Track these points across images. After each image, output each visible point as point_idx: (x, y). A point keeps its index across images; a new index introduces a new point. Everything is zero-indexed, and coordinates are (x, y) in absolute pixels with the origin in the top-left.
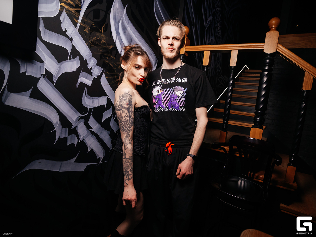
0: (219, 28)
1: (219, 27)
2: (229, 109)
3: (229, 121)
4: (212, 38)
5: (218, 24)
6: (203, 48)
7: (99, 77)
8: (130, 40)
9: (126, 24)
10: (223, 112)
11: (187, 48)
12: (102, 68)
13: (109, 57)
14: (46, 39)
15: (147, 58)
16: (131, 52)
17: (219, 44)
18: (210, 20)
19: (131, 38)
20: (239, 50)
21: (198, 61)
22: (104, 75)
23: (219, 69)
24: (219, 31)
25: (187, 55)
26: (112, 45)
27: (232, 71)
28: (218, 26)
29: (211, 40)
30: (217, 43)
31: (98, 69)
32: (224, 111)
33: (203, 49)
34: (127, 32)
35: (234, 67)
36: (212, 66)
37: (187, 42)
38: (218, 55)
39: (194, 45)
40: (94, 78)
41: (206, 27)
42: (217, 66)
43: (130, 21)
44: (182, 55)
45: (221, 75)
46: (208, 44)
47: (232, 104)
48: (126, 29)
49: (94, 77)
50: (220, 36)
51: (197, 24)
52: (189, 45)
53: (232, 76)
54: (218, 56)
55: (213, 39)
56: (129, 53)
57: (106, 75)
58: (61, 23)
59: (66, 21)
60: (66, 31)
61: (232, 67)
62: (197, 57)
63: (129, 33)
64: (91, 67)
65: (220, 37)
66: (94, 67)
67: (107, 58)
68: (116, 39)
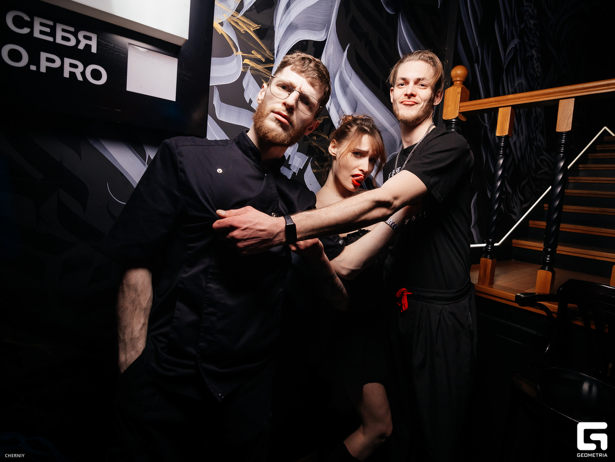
0: (535, 58)
1: (536, 56)
2: (558, 221)
3: (559, 248)
4: (520, 81)
5: (533, 50)
6: (495, 101)
7: (302, 171)
8: (355, 104)
9: (347, 78)
10: (545, 228)
11: (463, 107)
12: (306, 155)
13: (318, 136)
14: (222, 118)
15: (380, 141)
16: (353, 125)
17: (537, 89)
18: (513, 46)
19: (356, 100)
20: (576, 98)
21: (488, 128)
22: (309, 167)
23: (539, 139)
24: (536, 65)
25: (463, 119)
26: (323, 116)
27: (563, 142)
28: (533, 55)
29: (516, 84)
30: (531, 89)
31: (300, 158)
32: (547, 226)
33: (497, 103)
34: (348, 91)
35: (567, 133)
36: (522, 134)
37: (464, 94)
38: (535, 112)
39: (480, 98)
40: (294, 173)
41: (505, 61)
42: (534, 135)
43: (353, 72)
44: (454, 120)
45: (544, 153)
46: (510, 93)
47: (563, 210)
48: (347, 86)
49: (294, 171)
50: (538, 73)
51: (485, 58)
52: (468, 99)
53: (562, 153)
54: (534, 114)
55: (522, 83)
56: (349, 127)
57: (313, 168)
58: (243, 90)
59: (251, 86)
60: (251, 101)
61: (561, 133)
62: (487, 122)
63: (352, 92)
64: (290, 156)
65: (539, 75)
66: (294, 156)
67: (315, 138)
68: (330, 105)
